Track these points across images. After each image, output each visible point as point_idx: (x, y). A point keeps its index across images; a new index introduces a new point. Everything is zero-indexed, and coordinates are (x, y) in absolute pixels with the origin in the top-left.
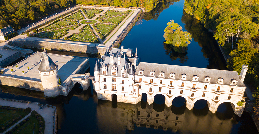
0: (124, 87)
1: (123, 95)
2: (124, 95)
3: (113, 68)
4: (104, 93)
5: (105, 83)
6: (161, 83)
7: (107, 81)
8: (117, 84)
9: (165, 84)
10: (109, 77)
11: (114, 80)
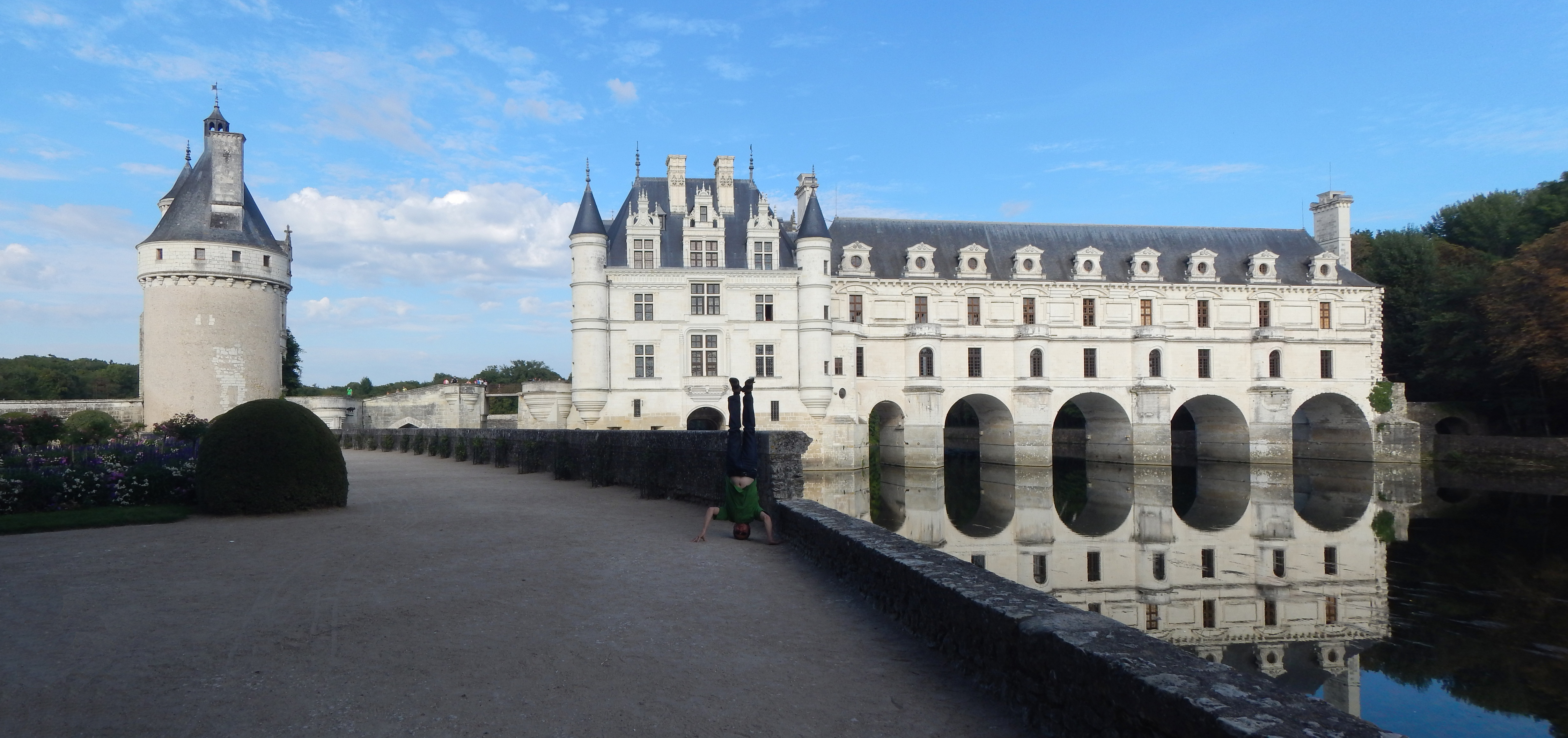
0: (770, 348)
1: (769, 410)
2: (775, 405)
3: (697, 214)
4: (637, 412)
5: (643, 332)
6: (974, 317)
7: (656, 317)
8: (724, 328)
9: (995, 323)
10: (670, 285)
11: (704, 301)
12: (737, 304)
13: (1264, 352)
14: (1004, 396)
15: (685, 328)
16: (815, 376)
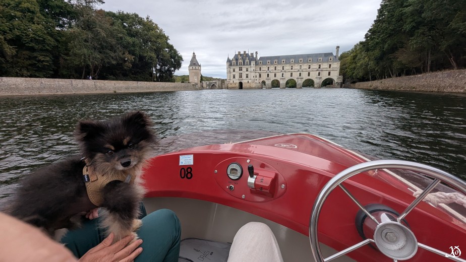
0: (248, 75)
2: (248, 81)
3: (240, 59)
4: (233, 82)
5: (234, 73)
6: (275, 69)
7: (235, 71)
8: (243, 72)
10: (237, 68)
11: (241, 69)
12: (244, 69)
13: (317, 72)
14: (279, 80)
15: (238, 73)
16: (252, 78)
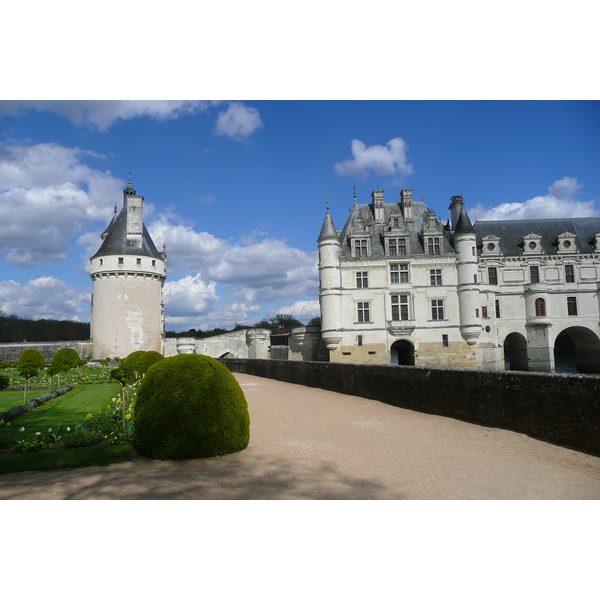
0: (441, 302)
1: (442, 340)
2: (445, 337)
3: (392, 223)
4: (360, 343)
5: (363, 295)
6: (570, 278)
7: (370, 286)
8: (411, 291)
9: (584, 281)
10: (378, 267)
11: (400, 274)
12: (419, 274)
15: (388, 292)
16: (471, 319)
